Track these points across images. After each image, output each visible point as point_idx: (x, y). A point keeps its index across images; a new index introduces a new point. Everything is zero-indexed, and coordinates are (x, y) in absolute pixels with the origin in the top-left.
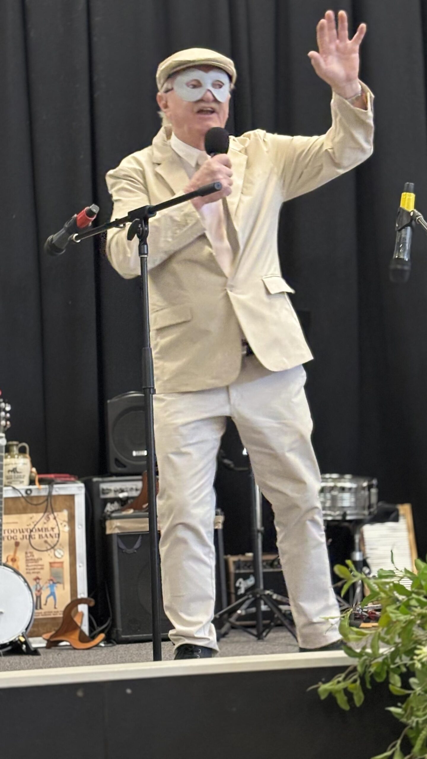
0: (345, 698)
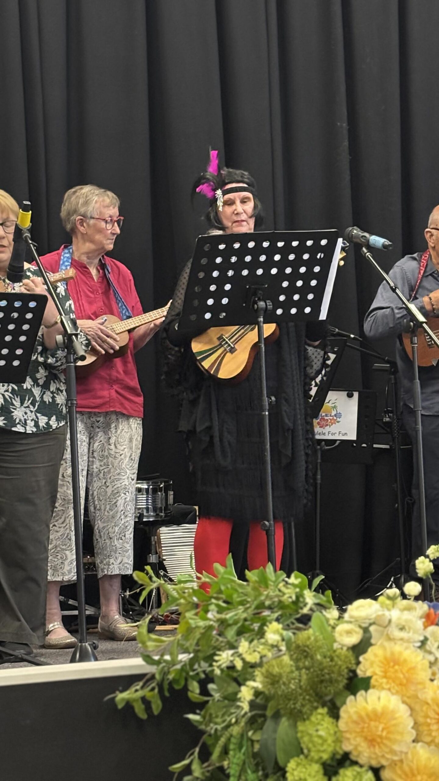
0: (143, 707)
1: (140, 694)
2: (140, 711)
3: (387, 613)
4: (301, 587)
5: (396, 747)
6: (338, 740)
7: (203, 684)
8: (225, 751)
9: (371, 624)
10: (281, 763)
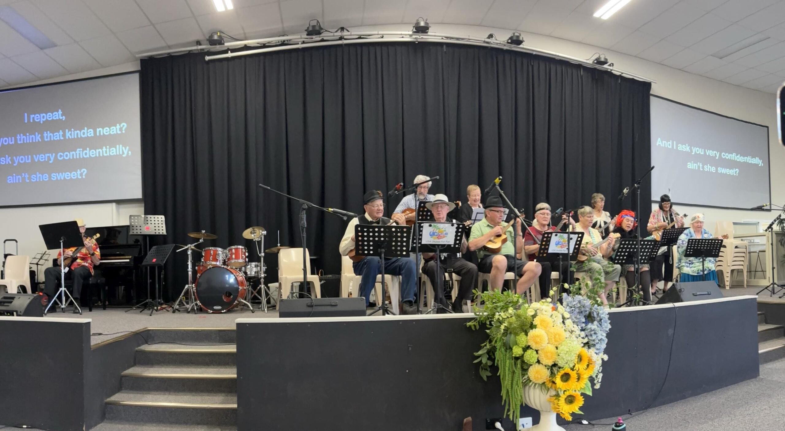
1: (473, 323)
2: (473, 328)
3: (542, 307)
4: (519, 297)
5: (543, 345)
6: (527, 342)
7: (490, 322)
8: (496, 342)
9: (538, 309)
10: (511, 346)
